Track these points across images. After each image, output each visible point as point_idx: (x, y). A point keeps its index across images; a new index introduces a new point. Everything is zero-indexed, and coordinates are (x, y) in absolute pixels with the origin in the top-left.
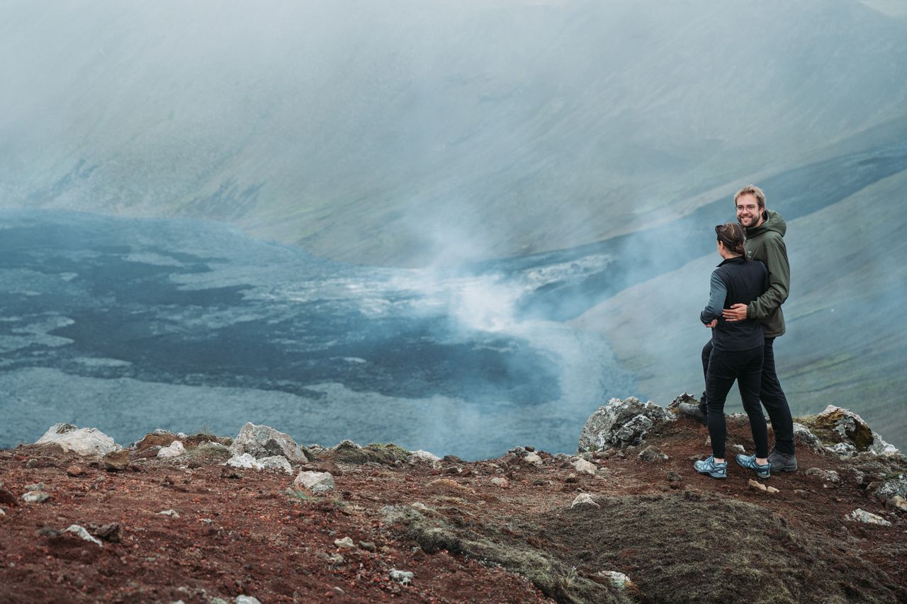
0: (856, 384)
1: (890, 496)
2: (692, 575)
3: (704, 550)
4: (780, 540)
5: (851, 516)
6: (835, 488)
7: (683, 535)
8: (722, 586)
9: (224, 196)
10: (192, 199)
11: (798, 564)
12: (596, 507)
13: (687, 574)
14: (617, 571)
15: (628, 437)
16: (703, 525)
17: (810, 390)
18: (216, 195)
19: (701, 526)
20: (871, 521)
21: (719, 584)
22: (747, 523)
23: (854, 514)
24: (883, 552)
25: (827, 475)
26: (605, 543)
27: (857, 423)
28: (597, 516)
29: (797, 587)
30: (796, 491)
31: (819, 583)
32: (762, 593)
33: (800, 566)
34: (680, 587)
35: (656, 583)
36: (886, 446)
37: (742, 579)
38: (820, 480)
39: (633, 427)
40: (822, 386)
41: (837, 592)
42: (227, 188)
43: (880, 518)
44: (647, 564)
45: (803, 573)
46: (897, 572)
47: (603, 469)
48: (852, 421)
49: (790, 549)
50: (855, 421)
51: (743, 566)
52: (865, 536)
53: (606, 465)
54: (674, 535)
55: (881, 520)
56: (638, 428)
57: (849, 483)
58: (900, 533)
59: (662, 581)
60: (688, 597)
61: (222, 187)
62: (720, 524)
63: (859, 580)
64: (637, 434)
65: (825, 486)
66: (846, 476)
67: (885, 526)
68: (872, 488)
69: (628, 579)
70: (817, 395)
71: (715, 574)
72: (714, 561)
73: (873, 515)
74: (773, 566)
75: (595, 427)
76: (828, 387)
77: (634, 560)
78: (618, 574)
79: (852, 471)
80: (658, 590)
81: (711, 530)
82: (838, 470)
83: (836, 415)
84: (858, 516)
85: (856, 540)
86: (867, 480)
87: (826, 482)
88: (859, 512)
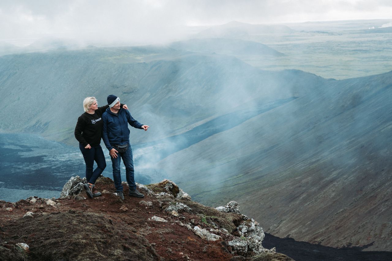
0: (245, 184)
1: (171, 211)
2: (55, 244)
3: (64, 233)
4: (102, 228)
5: (151, 219)
6: (150, 208)
7: (58, 227)
8: (67, 248)
9: (37, 126)
10: (26, 127)
11: (105, 237)
12: (31, 217)
13: (53, 243)
14: (24, 243)
15: (75, 191)
16: (69, 223)
17: (230, 186)
18: (34, 125)
19: (68, 223)
20: (159, 220)
21: (66, 247)
22: (89, 221)
23: (152, 218)
24: (158, 232)
25: (147, 203)
26: (27, 231)
27: (173, 185)
28: (31, 221)
29: (102, 247)
30: (132, 210)
31: (113, 245)
32: (84, 250)
33: (106, 238)
34: (49, 249)
35: (39, 247)
36: (184, 193)
37: (76, 244)
38: (144, 206)
39: (77, 187)
40: (234, 184)
41: (120, 248)
42: (38, 123)
43: (163, 219)
44: (38, 240)
45: (106, 241)
46: (161, 240)
47: (58, 203)
48: (171, 184)
49: (105, 231)
50: (172, 184)
51: (79, 239)
52: (154, 226)
53: (60, 202)
54: (54, 227)
55: (163, 220)
56: (79, 188)
57: (156, 206)
58: (170, 225)
59: (42, 246)
60: (52, 253)
61: (36, 123)
62: (76, 222)
63: (132, 243)
64: (79, 190)
65: (146, 208)
66: (155, 204)
67: (164, 222)
68: (164, 208)
69: (28, 246)
70: (232, 187)
71: (65, 243)
72: (66, 237)
73: (160, 218)
74: (93, 239)
75: (66, 188)
76: (236, 185)
77: (33, 238)
78: (24, 244)
79: (158, 202)
80: (40, 250)
81: (71, 225)
82: (152, 202)
83: (166, 182)
84: (154, 219)
85: (149, 228)
86: (163, 205)
87: (147, 206)
88: (155, 217)
